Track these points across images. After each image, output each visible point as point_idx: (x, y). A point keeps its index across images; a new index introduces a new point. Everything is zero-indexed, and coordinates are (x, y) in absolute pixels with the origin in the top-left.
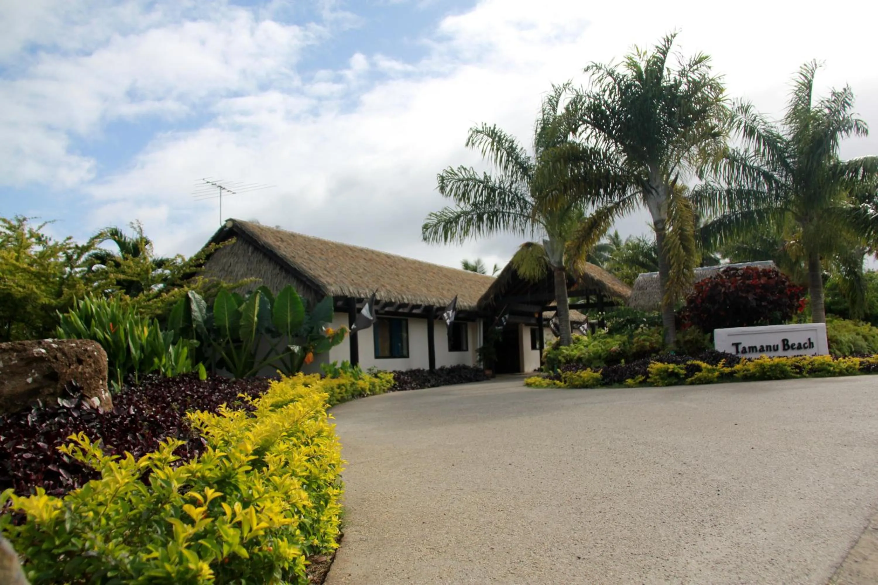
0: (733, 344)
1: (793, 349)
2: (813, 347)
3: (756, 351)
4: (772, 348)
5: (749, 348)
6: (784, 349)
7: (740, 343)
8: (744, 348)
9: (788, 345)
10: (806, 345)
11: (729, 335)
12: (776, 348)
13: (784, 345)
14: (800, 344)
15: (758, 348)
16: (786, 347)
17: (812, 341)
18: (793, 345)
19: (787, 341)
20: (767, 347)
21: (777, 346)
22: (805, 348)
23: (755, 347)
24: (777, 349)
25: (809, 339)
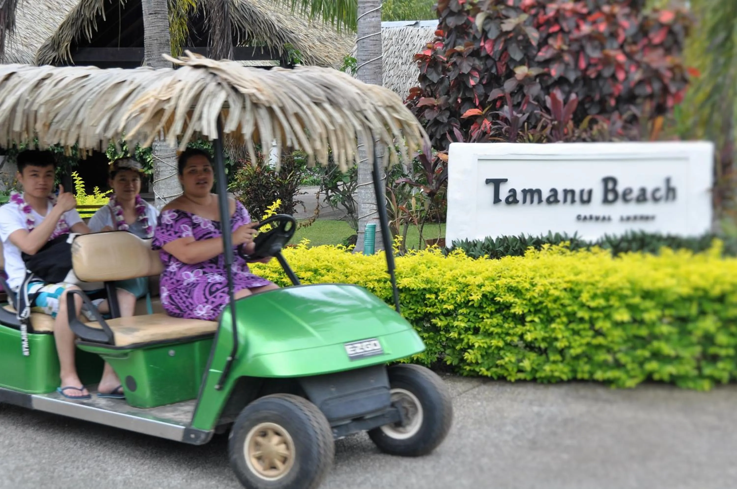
0: (488, 181)
1: (626, 200)
2: (674, 197)
3: (540, 201)
4: (577, 197)
5: (525, 192)
6: (606, 201)
7: (505, 180)
8: (513, 192)
9: (614, 191)
10: (658, 195)
11: (479, 160)
12: (585, 197)
13: (606, 191)
14: (643, 191)
15: (545, 194)
16: (611, 197)
17: (673, 184)
18: (627, 192)
19: (614, 181)
20: (566, 192)
21: (590, 192)
22: (656, 200)
23: (539, 192)
24: (589, 201)
25: (668, 181)
